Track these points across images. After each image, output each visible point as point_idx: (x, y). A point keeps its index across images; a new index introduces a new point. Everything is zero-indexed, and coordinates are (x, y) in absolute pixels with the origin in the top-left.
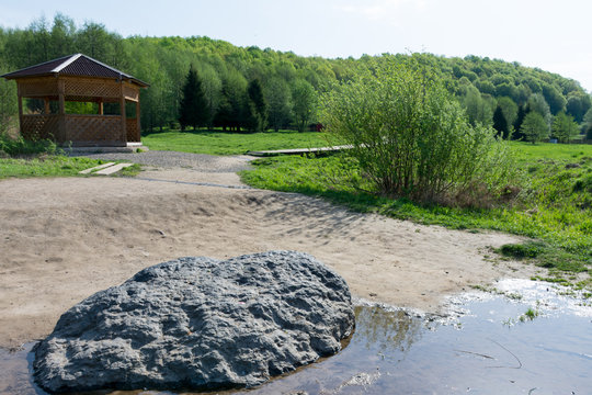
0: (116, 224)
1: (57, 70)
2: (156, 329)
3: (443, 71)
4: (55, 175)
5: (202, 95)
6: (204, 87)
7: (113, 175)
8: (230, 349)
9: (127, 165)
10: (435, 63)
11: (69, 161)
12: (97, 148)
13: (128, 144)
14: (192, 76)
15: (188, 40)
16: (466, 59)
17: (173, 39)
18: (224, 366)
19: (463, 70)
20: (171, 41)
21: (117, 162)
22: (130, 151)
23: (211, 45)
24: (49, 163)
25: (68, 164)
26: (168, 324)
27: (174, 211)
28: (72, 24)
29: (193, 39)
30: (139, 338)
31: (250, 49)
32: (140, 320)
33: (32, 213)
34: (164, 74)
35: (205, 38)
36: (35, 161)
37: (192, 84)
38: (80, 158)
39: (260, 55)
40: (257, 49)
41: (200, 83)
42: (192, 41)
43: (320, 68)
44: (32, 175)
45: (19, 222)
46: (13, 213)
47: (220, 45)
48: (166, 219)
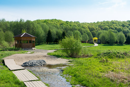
0: (28, 58)
1: (21, 36)
2: (30, 64)
3: (119, 25)
4: (21, 53)
5: (51, 36)
6: (52, 34)
7: (29, 53)
8: (34, 64)
9: (32, 52)
10: (117, 23)
11: (23, 51)
12: (27, 49)
13: (33, 48)
14: (49, 31)
15: (51, 20)
16: (127, 21)
17: (47, 20)
18: (34, 65)
19: (125, 25)
20: (47, 21)
21: (30, 51)
22: (33, 49)
23: (57, 21)
24: (20, 52)
25: (23, 52)
26: (30, 63)
27: (35, 57)
28: (24, 20)
29: (53, 20)
30: (28, 64)
31: (67, 22)
32: (29, 63)
33: (20, 57)
34: (43, 31)
35: (55, 19)
36: (18, 51)
37: (49, 33)
38: (25, 51)
39: (69, 23)
40: (68, 22)
41: (51, 33)
42: (52, 20)
43: (84, 26)
44: (19, 53)
45: (19, 58)
46: (18, 57)
47: (59, 21)
48: (34, 58)
